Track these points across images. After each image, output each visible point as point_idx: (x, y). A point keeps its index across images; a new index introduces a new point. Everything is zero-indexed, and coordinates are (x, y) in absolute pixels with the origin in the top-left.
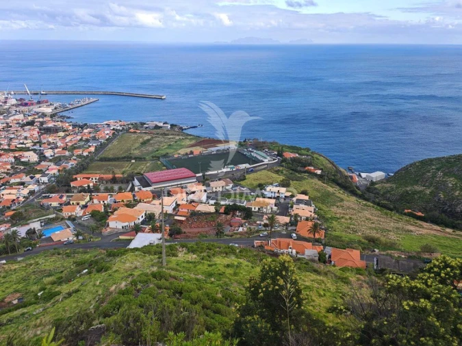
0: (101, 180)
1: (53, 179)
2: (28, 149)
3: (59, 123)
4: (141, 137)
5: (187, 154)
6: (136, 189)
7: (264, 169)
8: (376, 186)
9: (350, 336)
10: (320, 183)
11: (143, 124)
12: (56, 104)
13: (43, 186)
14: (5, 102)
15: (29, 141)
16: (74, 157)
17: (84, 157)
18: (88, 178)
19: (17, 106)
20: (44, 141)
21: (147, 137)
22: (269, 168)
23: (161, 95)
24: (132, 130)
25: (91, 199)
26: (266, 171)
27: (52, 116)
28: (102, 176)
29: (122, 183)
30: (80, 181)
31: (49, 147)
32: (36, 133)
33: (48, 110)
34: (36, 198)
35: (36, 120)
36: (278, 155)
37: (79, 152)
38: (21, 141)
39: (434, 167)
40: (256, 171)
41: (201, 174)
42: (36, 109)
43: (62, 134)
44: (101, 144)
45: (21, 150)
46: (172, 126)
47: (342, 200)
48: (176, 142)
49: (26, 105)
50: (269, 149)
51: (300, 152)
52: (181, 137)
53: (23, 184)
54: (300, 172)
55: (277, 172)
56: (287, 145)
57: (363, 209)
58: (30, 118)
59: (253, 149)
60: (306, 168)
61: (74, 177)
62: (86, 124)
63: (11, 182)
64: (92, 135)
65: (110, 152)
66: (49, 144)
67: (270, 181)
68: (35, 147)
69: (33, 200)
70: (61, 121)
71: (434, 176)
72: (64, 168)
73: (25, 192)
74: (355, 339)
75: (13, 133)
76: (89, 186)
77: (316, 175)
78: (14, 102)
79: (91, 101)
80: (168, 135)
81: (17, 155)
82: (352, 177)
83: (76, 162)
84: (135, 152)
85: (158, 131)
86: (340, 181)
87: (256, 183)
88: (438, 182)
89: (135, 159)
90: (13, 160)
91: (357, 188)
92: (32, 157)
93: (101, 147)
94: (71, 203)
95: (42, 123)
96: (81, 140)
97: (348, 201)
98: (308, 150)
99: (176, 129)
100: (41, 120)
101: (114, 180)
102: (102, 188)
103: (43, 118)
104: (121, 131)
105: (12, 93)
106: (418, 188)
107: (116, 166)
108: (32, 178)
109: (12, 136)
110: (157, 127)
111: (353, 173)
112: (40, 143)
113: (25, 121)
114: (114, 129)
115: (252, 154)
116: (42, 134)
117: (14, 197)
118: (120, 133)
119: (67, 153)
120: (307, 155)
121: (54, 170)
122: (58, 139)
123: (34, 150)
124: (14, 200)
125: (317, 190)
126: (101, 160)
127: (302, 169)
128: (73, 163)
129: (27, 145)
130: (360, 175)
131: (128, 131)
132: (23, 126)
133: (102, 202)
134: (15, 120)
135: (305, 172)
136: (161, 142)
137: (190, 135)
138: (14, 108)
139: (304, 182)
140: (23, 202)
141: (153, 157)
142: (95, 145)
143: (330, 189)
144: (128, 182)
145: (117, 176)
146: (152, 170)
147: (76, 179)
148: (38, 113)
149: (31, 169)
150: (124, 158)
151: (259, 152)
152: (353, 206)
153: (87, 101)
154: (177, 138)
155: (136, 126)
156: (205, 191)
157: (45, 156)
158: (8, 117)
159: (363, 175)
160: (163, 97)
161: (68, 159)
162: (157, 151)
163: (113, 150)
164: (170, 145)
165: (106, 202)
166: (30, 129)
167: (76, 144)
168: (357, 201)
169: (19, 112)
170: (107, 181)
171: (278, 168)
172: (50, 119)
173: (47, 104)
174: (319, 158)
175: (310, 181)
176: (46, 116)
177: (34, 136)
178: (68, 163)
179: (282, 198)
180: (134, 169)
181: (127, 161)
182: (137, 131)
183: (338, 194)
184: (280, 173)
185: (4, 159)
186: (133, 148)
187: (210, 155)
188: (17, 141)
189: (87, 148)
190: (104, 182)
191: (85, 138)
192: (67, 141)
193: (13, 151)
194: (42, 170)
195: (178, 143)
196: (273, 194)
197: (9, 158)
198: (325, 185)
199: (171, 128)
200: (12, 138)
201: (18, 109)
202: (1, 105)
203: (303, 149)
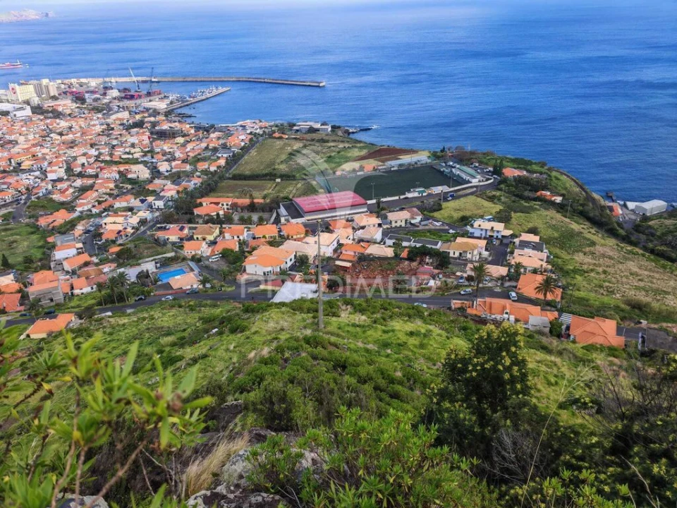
0: (234, 206)
1: (170, 203)
2: (136, 162)
3: (177, 124)
4: (289, 145)
5: (354, 170)
6: (283, 220)
7: (472, 194)
8: (651, 223)
9: (597, 443)
10: (559, 216)
11: (292, 125)
12: (172, 97)
13: (157, 214)
14: (105, 94)
15: (138, 150)
16: (198, 174)
17: (211, 173)
18: (217, 204)
19: (120, 99)
20: (157, 150)
21: (297, 145)
22: (480, 192)
24: (277, 135)
25: (221, 233)
26: (472, 198)
27: (168, 114)
28: (236, 200)
29: (263, 211)
30: (207, 207)
31: (164, 158)
32: (146, 139)
33: (162, 105)
34: (149, 229)
35: (146, 120)
36: (494, 172)
37: (202, 166)
38: (127, 150)
40: (459, 197)
41: (374, 201)
42: (146, 103)
43: (180, 140)
44: (234, 155)
45: (127, 162)
46: (334, 127)
47: (593, 244)
48: (339, 152)
49: (132, 97)
50: (481, 163)
51: (529, 167)
52: (347, 145)
53: (131, 209)
54: (528, 199)
55: (491, 199)
56: (509, 156)
57: (627, 259)
58: (138, 117)
59: (455, 162)
60: (539, 194)
61: (199, 201)
62: (212, 126)
63: (115, 206)
64: (221, 142)
65: (245, 167)
66: (164, 154)
67: (480, 212)
68: (145, 159)
69: (144, 232)
70: (179, 122)
72: (185, 189)
73: (134, 220)
74: (603, 447)
75: (116, 139)
76: (218, 215)
77: (553, 204)
78: (115, 93)
79: (220, 91)
80: (328, 141)
81: (122, 169)
82: (611, 209)
83: (200, 180)
84: (281, 166)
85: (314, 136)
86: (591, 215)
87: (457, 215)
89: (282, 177)
90: (117, 177)
91: (619, 224)
92: (142, 172)
93: (234, 160)
94: (195, 237)
95: (154, 124)
96: (207, 148)
97: (602, 245)
98: (543, 165)
99: (340, 133)
100: (152, 119)
101: (252, 207)
102: (236, 217)
103: (155, 117)
104: (262, 136)
107: (255, 187)
108: (142, 201)
109: (115, 142)
110: (312, 130)
111: (613, 201)
112: (152, 151)
113: (131, 121)
114: (251, 133)
115: (453, 170)
116: (154, 140)
117: (120, 228)
118: (260, 138)
119: (188, 168)
120: (541, 173)
121: (171, 191)
122: (175, 147)
123: (145, 163)
124: (120, 231)
125: (554, 228)
126: (235, 177)
127: (531, 195)
128: (196, 182)
129: (136, 156)
130: (625, 206)
131: (271, 135)
132: (128, 128)
133: (236, 238)
134: (118, 119)
135: (535, 199)
137: (360, 142)
138: (116, 103)
139: (534, 215)
140: (132, 234)
141: (306, 174)
142: (225, 155)
143: (575, 227)
144: (270, 210)
145: (256, 201)
147: (201, 205)
148: (148, 110)
149: (140, 189)
150: (266, 175)
151: (465, 168)
152: (611, 254)
153: (215, 92)
154: (341, 146)
155: (282, 129)
156: (380, 225)
157: (159, 171)
158: (107, 115)
159: (631, 205)
160: (321, 85)
161: (189, 175)
162: (312, 165)
163: (251, 163)
164: (330, 157)
165: (241, 238)
166: (138, 133)
167: (199, 154)
168: (617, 245)
169: (123, 108)
170: (243, 209)
171: (494, 193)
172: (164, 118)
173: (160, 96)
174: (559, 177)
175: (544, 212)
176: (159, 113)
177: (144, 143)
178: (190, 181)
179: (497, 238)
180: (279, 191)
181: (270, 180)
182: (284, 136)
183: (589, 236)
184: (495, 201)
185: (105, 174)
186: (278, 161)
187: (389, 172)
188: (121, 149)
189: (215, 161)
190: (239, 209)
191: (211, 146)
192: (188, 149)
193: (117, 163)
194: (155, 191)
195: (342, 153)
196: (483, 233)
197: (112, 173)
198: (567, 220)
199: (332, 131)
200: (114, 146)
201: (121, 104)
202: (99, 99)
203: (535, 163)
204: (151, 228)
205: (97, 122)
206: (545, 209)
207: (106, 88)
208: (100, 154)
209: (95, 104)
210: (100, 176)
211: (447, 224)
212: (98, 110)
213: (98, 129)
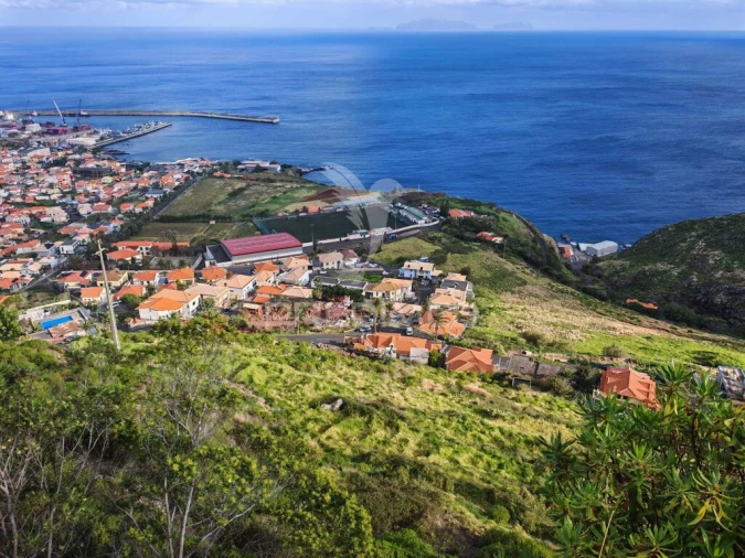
0: (155, 250)
1: (82, 248)
2: (53, 204)
3: (105, 162)
4: (231, 185)
5: (297, 212)
6: (207, 263)
7: (414, 235)
10: (496, 257)
11: (237, 163)
12: (103, 132)
13: (64, 260)
14: (23, 129)
15: (56, 190)
16: (120, 216)
17: (135, 215)
18: (135, 248)
19: (42, 134)
20: (80, 190)
21: (243, 185)
22: (424, 234)
23: (272, 116)
24: (218, 174)
25: (130, 278)
26: (416, 239)
27: (95, 151)
28: (157, 244)
29: (187, 255)
30: (123, 251)
31: (87, 199)
32: (67, 179)
33: (90, 142)
34: (51, 277)
35: (70, 157)
36: (441, 214)
37: (128, 207)
38: (44, 191)
39: (694, 234)
40: (401, 239)
41: (311, 244)
42: (71, 139)
43: (108, 179)
44: (165, 196)
45: (42, 204)
46: (284, 167)
47: (525, 283)
48: (284, 193)
49: (56, 132)
50: (429, 204)
51: (478, 208)
52: (295, 185)
53: (34, 256)
54: (467, 240)
55: (432, 240)
56: (459, 197)
57: (552, 297)
58: (60, 154)
59: (403, 204)
60: (479, 235)
61: (113, 245)
62: (148, 164)
63: (18, 253)
64: (152, 182)
65: (178, 208)
66: (87, 194)
67: (418, 254)
68: (64, 200)
69: (46, 280)
70: (109, 159)
71: (691, 248)
72: (101, 232)
73: (35, 267)
75: (32, 178)
76: (133, 260)
77: (494, 244)
78: (36, 127)
79: (159, 126)
80: (274, 181)
81: (34, 212)
83: (122, 223)
84: (218, 208)
85: (261, 175)
86: (529, 255)
87: (394, 257)
88: (694, 257)
89: (216, 218)
90: (28, 220)
92: (58, 215)
93: (167, 199)
94: (98, 283)
95: (78, 162)
96: (135, 188)
97: (534, 284)
98: (491, 206)
99: (290, 172)
100: (77, 156)
101: (175, 251)
102: (154, 262)
103: (80, 154)
104: (201, 175)
105: (35, 113)
106: (661, 266)
107: (182, 231)
108: (48, 246)
109: (30, 182)
110: (258, 169)
112: (73, 193)
113: (51, 159)
114: (188, 172)
116: (78, 179)
117: (17, 275)
118: (198, 178)
119: (110, 209)
120: (489, 214)
121: (84, 233)
122: (101, 187)
123: (63, 206)
124: (16, 279)
125: (489, 268)
126: (163, 219)
127: (473, 236)
128: (116, 224)
129: (53, 197)
130: (578, 248)
131: (211, 175)
132: (47, 166)
133: (145, 283)
134: (35, 156)
135: (476, 240)
136: (261, 193)
137: (310, 182)
138: (37, 138)
139: (470, 255)
140: (31, 282)
141: (244, 216)
142: (155, 196)
143: (509, 266)
144: (195, 255)
145: (178, 244)
146: (238, 236)
147: (116, 249)
148: (72, 146)
149: (52, 233)
150: (199, 216)
151: (413, 209)
152: (539, 292)
153: (153, 127)
154: (289, 186)
155: (224, 167)
156: (310, 268)
157: (78, 215)
158: (25, 152)
159: (583, 246)
160: (275, 121)
161: (109, 218)
162: (253, 206)
163: (185, 204)
164: (275, 197)
165: (151, 282)
166: (58, 172)
167: (126, 195)
168: (549, 284)
169: (44, 144)
170: (165, 252)
171: (435, 234)
172: (91, 156)
173: (89, 132)
174: (508, 218)
175: (481, 253)
176: (85, 150)
177: (65, 182)
178: (109, 224)
179: (427, 279)
180: (211, 234)
181: (204, 222)
182: (226, 175)
183: (520, 275)
184: (436, 242)
185: (14, 218)
186: (215, 202)
187: (334, 213)
188: (36, 190)
189: (144, 201)
190: (161, 254)
191: (141, 185)
192: (116, 189)
193: (31, 205)
194: (68, 235)
195: (289, 194)
196: (413, 273)
197: (23, 217)
198: (504, 260)
199: (282, 170)
200: (28, 186)
201: (42, 140)
202: (16, 134)
203: (484, 205)
204: (54, 275)
205: (11, 160)
206: (485, 250)
207: (25, 122)
208: (10, 195)
209: (12, 140)
210: (7, 219)
211: (383, 266)
212: (13, 146)
213: (11, 167)
